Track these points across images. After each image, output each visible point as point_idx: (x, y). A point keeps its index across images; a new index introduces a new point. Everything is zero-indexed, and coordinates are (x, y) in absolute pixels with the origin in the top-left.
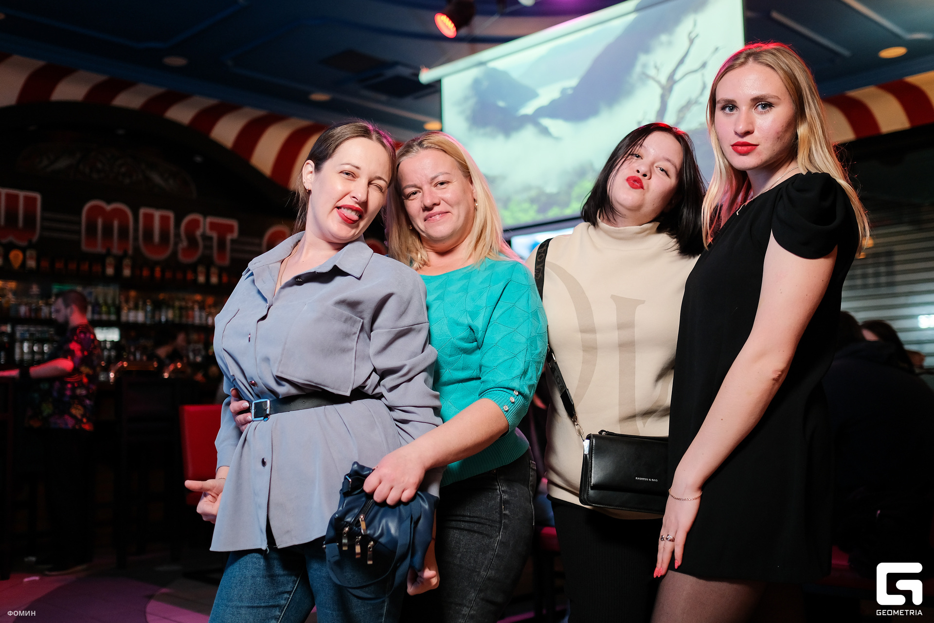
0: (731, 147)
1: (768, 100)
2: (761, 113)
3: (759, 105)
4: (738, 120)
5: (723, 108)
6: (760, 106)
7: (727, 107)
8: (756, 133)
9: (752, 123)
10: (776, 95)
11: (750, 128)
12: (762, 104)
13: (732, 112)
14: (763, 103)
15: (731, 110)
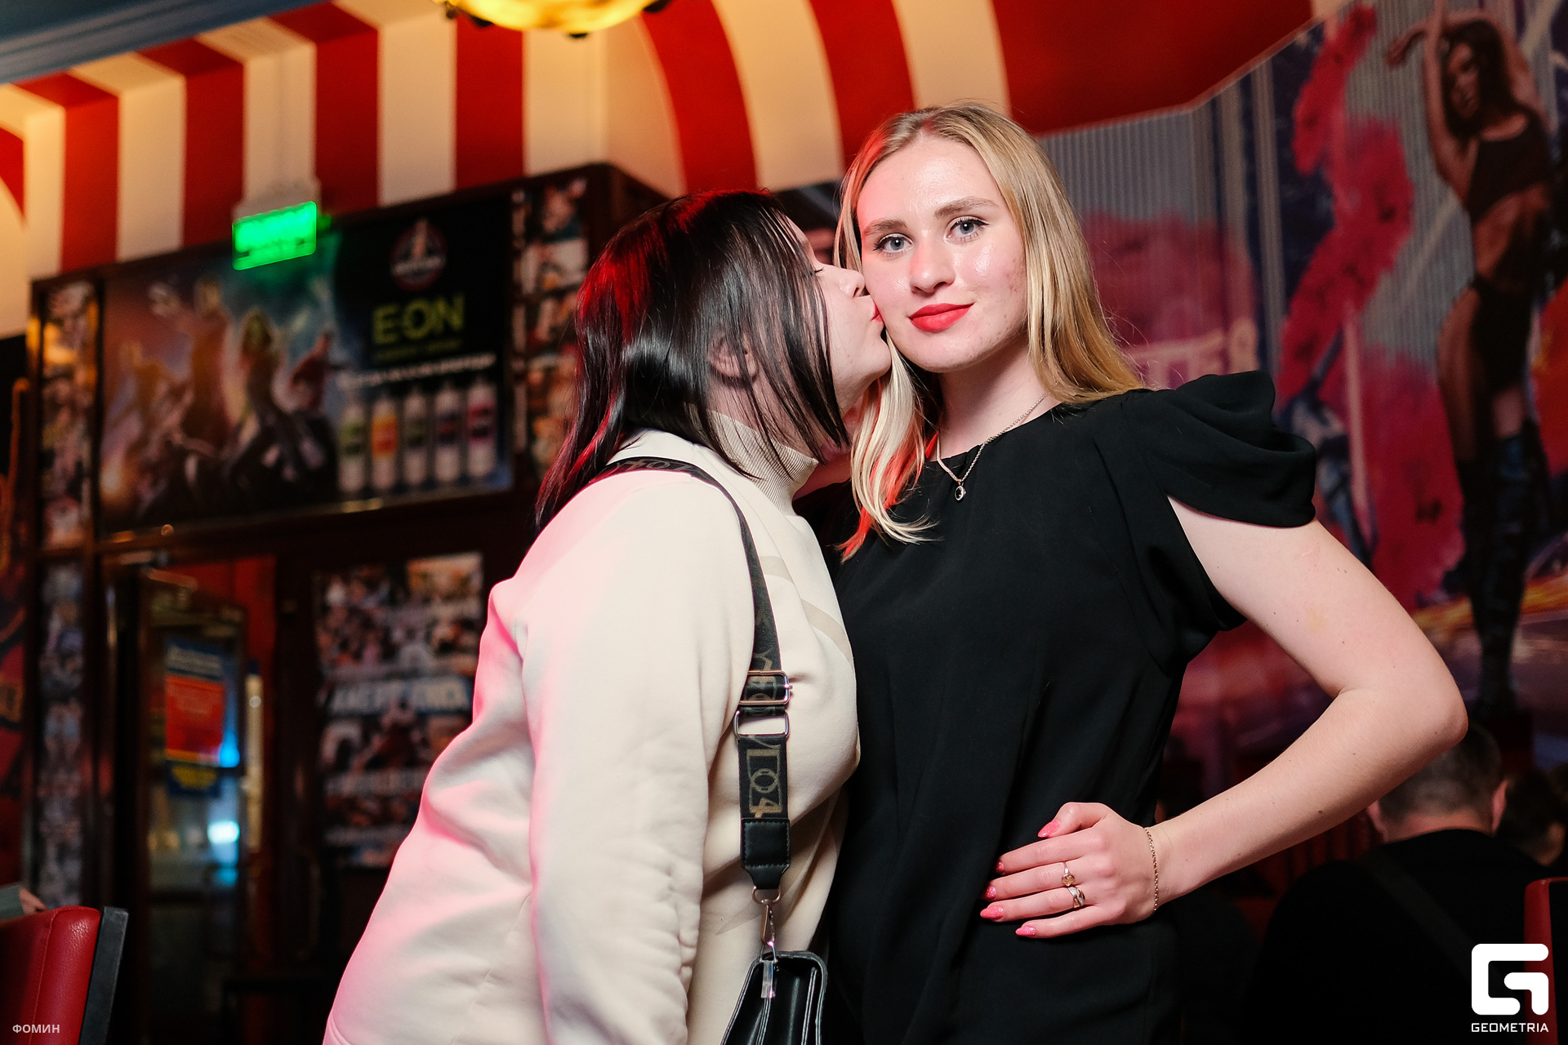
0: (909, 321)
1: (971, 212)
2: (963, 242)
3: (956, 224)
4: (915, 262)
5: (880, 246)
6: (958, 228)
7: (886, 241)
8: (959, 282)
9: (947, 263)
10: (987, 198)
11: (944, 277)
12: (962, 223)
13: (900, 250)
14: (963, 219)
15: (897, 244)
